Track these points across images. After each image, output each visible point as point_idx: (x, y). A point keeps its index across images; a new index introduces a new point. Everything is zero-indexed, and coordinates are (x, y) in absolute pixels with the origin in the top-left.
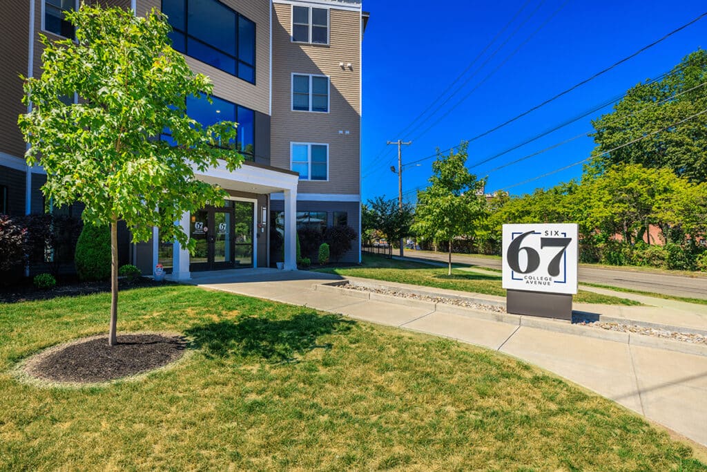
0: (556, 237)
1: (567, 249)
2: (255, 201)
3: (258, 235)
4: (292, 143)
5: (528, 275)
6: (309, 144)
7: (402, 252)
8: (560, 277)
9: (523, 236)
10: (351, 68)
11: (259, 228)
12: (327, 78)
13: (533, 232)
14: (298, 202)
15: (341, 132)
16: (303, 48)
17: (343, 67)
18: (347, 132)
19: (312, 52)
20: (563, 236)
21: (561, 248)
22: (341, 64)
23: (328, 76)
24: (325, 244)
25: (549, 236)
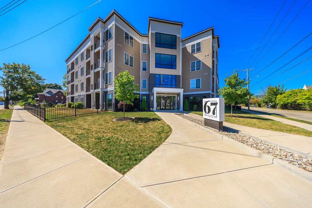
0: (214, 102)
1: (217, 106)
2: (176, 95)
3: (177, 103)
4: (191, 80)
5: (208, 114)
6: (195, 79)
7: (249, 108)
8: (215, 116)
9: (207, 102)
10: (208, 55)
11: (177, 101)
12: (200, 60)
13: (209, 101)
14: (184, 95)
15: (205, 74)
16: (193, 55)
17: (205, 56)
18: (207, 74)
19: (196, 55)
20: (215, 102)
21: (215, 106)
22: (205, 55)
23: (201, 60)
24: (196, 105)
25: (213, 102)
